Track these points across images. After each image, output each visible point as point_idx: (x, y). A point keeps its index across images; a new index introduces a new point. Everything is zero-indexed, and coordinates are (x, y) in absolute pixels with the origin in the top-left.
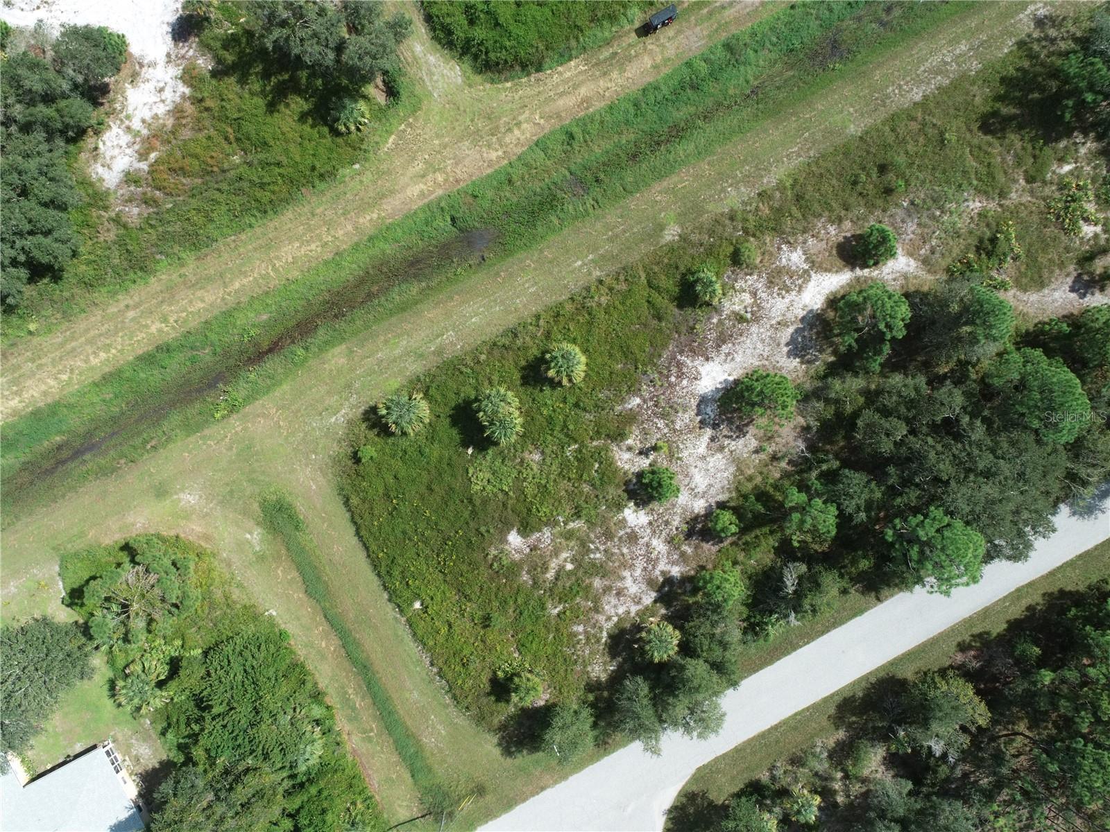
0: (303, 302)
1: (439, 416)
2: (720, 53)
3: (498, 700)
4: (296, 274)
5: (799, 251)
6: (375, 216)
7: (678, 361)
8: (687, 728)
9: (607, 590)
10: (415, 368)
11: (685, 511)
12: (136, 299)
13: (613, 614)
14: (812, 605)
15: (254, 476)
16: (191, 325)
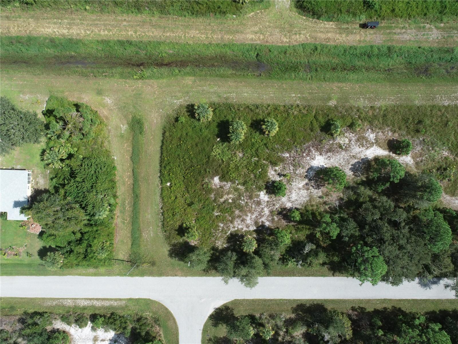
0: (188, 54)
1: (214, 121)
2: (385, 49)
3: (178, 234)
4: (191, 42)
5: (374, 135)
6: (231, 37)
7: (310, 149)
8: (242, 280)
9: (239, 217)
10: (215, 99)
11: (283, 204)
12: (130, 19)
13: (236, 226)
14: (311, 261)
15: (136, 106)
16: (144, 40)
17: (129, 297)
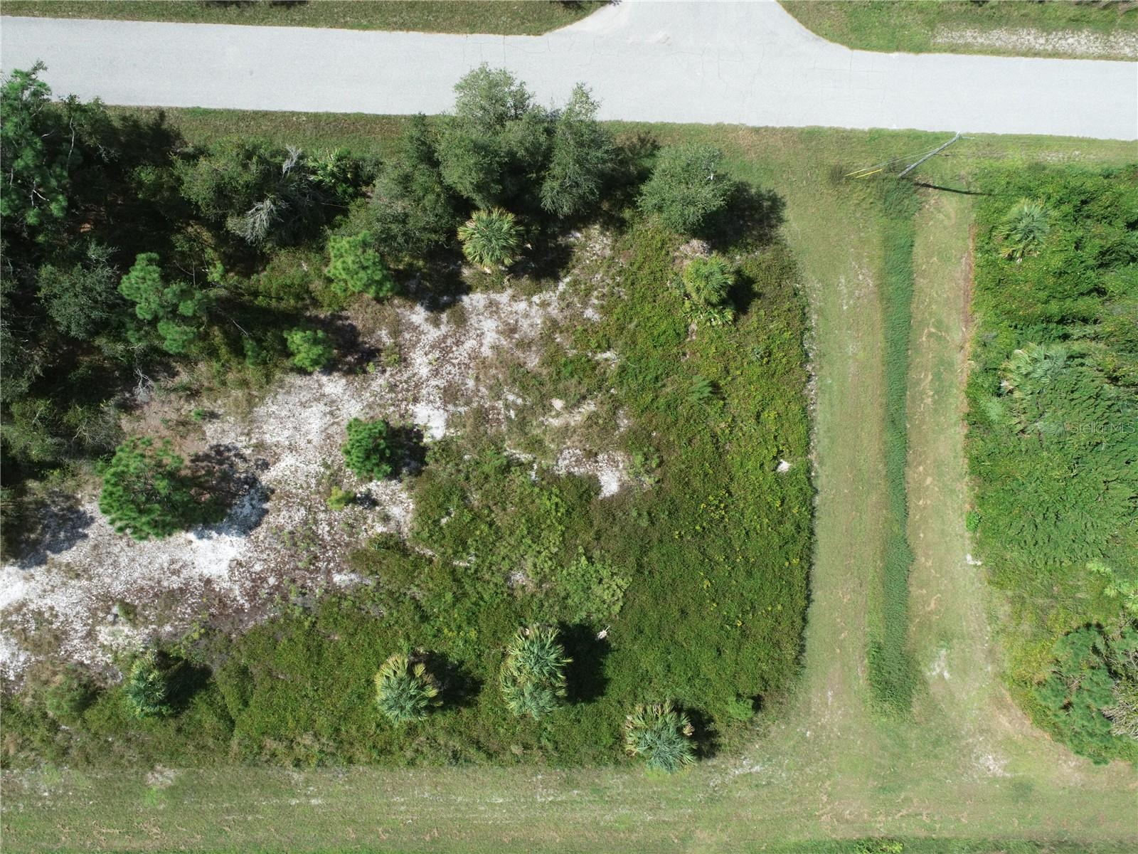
1: (618, 703)
3: (751, 281)
7: (250, 601)
8: (521, 100)
9: (524, 345)
10: (612, 779)
11: (358, 393)
13: (535, 308)
14: (245, 166)
15: (896, 750)
17: (923, 56)
